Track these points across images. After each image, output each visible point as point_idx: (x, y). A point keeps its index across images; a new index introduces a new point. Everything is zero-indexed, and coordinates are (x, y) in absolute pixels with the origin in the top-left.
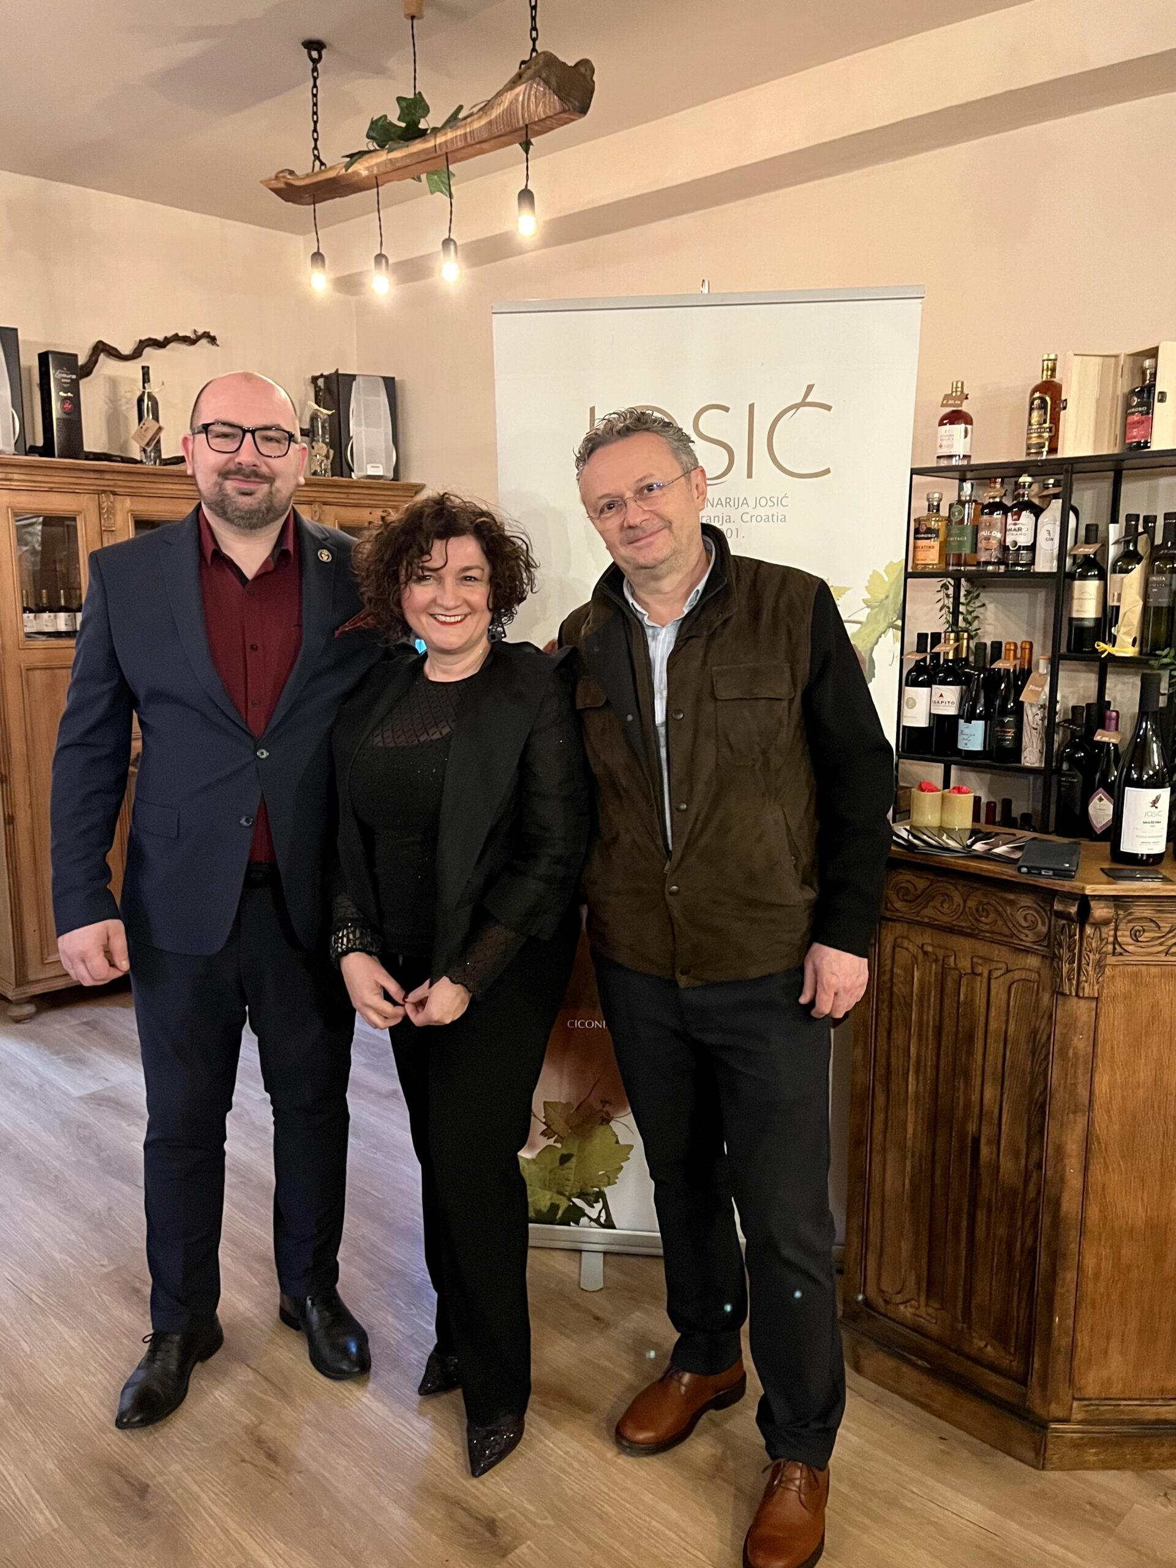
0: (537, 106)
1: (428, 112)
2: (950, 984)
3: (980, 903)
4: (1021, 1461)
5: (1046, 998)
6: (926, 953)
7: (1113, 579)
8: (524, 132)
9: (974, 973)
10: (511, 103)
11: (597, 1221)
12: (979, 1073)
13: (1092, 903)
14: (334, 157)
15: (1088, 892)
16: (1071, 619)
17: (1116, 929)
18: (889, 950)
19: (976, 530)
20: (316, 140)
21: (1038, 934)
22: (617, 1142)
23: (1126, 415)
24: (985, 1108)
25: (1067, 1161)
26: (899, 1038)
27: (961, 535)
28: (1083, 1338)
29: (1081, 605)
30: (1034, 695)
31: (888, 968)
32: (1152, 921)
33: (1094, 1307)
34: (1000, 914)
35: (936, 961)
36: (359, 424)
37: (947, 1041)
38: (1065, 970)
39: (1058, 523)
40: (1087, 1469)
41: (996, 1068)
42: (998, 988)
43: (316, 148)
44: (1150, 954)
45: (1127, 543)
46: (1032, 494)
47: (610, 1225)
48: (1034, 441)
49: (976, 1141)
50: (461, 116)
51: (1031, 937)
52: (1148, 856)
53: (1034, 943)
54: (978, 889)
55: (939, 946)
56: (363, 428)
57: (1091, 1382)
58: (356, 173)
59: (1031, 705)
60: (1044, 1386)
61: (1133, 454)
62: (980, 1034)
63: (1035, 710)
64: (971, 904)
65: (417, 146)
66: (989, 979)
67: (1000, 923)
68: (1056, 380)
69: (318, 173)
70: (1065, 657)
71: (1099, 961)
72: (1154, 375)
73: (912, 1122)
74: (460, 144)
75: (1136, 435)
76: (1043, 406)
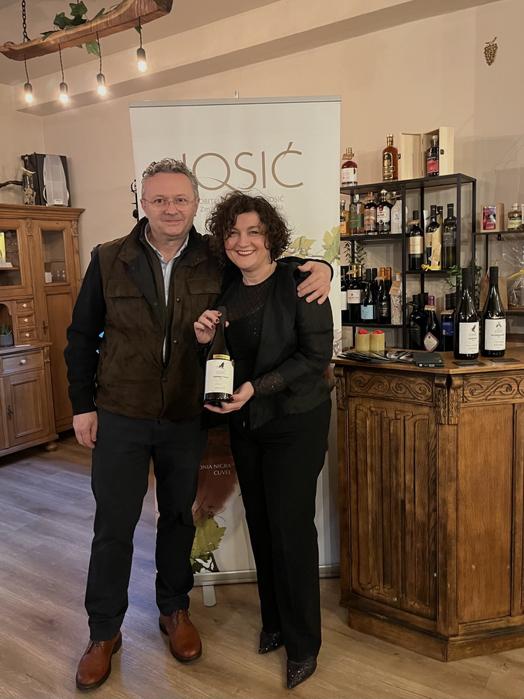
0: (145, 7)
1: (87, 11)
2: (385, 426)
3: (397, 384)
4: (435, 659)
5: (433, 427)
6: (372, 411)
7: (427, 235)
8: (138, 21)
9: (396, 419)
10: (131, 5)
11: (209, 569)
12: (402, 468)
13: (453, 378)
14: (35, 35)
15: (451, 373)
16: (410, 255)
17: (463, 390)
18: (353, 412)
19: (363, 216)
20: (25, 28)
21: (427, 396)
22: (218, 527)
23: (426, 161)
24: (407, 485)
25: (448, 506)
26: (361, 455)
27: (356, 219)
28: (461, 593)
29: (414, 248)
30: (395, 292)
31: (353, 421)
32: (478, 384)
33: (465, 576)
34: (407, 388)
35: (377, 415)
36: (48, 179)
37: (386, 453)
38: (442, 412)
39: (401, 211)
40: (466, 658)
41: (411, 465)
42: (409, 424)
43: (25, 32)
44: (479, 401)
45: (432, 218)
46: (387, 198)
47: (216, 570)
48: (386, 174)
49: (403, 502)
50: (104, 13)
51: (424, 398)
52: (472, 355)
53: (425, 401)
54: (396, 377)
55: (378, 408)
56: (51, 181)
57: (466, 615)
58: (48, 42)
59: (394, 296)
60: (445, 620)
61: (432, 178)
62: (402, 449)
63: (396, 298)
64: (393, 385)
65: (81, 28)
66: (404, 421)
67: (408, 393)
68: (394, 146)
69: (26, 43)
70: (408, 273)
71: (457, 406)
72: (438, 142)
73: (370, 496)
74: (104, 27)
75: (432, 170)
76: (389, 158)
